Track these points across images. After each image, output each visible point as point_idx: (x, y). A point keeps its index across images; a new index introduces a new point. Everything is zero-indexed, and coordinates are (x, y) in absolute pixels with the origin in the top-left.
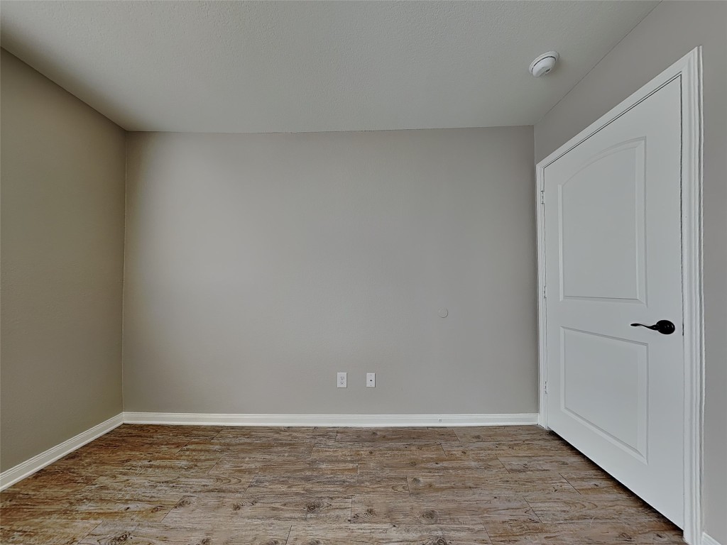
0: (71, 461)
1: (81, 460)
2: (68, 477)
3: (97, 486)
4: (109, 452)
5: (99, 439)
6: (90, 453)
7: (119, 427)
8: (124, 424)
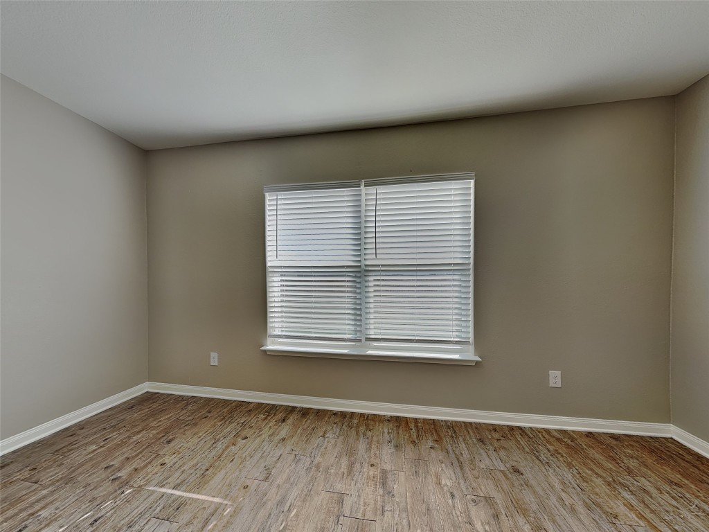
0: (614, 442)
1: (623, 446)
2: (612, 455)
3: (639, 484)
4: (654, 459)
5: (642, 437)
6: (633, 446)
7: (666, 439)
8: (672, 438)
